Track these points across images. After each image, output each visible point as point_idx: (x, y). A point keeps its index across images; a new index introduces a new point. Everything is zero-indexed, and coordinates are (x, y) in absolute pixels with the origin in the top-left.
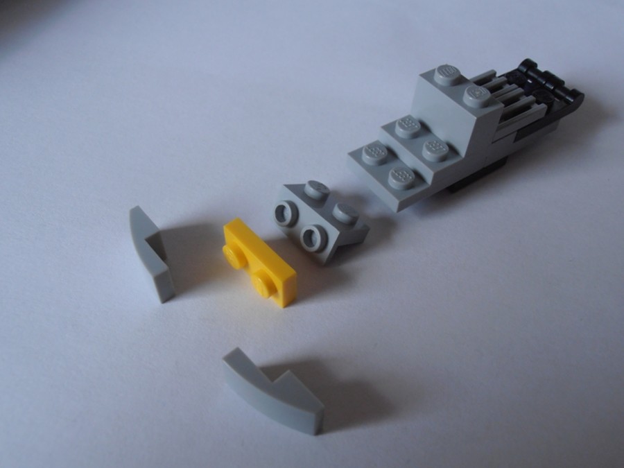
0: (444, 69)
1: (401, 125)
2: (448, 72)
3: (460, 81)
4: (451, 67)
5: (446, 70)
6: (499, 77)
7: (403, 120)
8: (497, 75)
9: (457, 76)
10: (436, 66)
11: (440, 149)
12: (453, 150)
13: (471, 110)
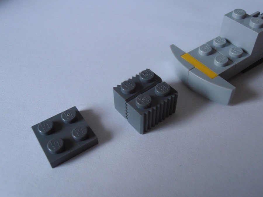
0: (237, 11)
1: (216, 41)
2: (239, 12)
3: (245, 16)
4: (241, 9)
5: (238, 11)
6: (262, 14)
7: (217, 39)
8: (260, 14)
9: (244, 14)
10: (233, 10)
11: (238, 51)
12: (245, 52)
13: (254, 29)
